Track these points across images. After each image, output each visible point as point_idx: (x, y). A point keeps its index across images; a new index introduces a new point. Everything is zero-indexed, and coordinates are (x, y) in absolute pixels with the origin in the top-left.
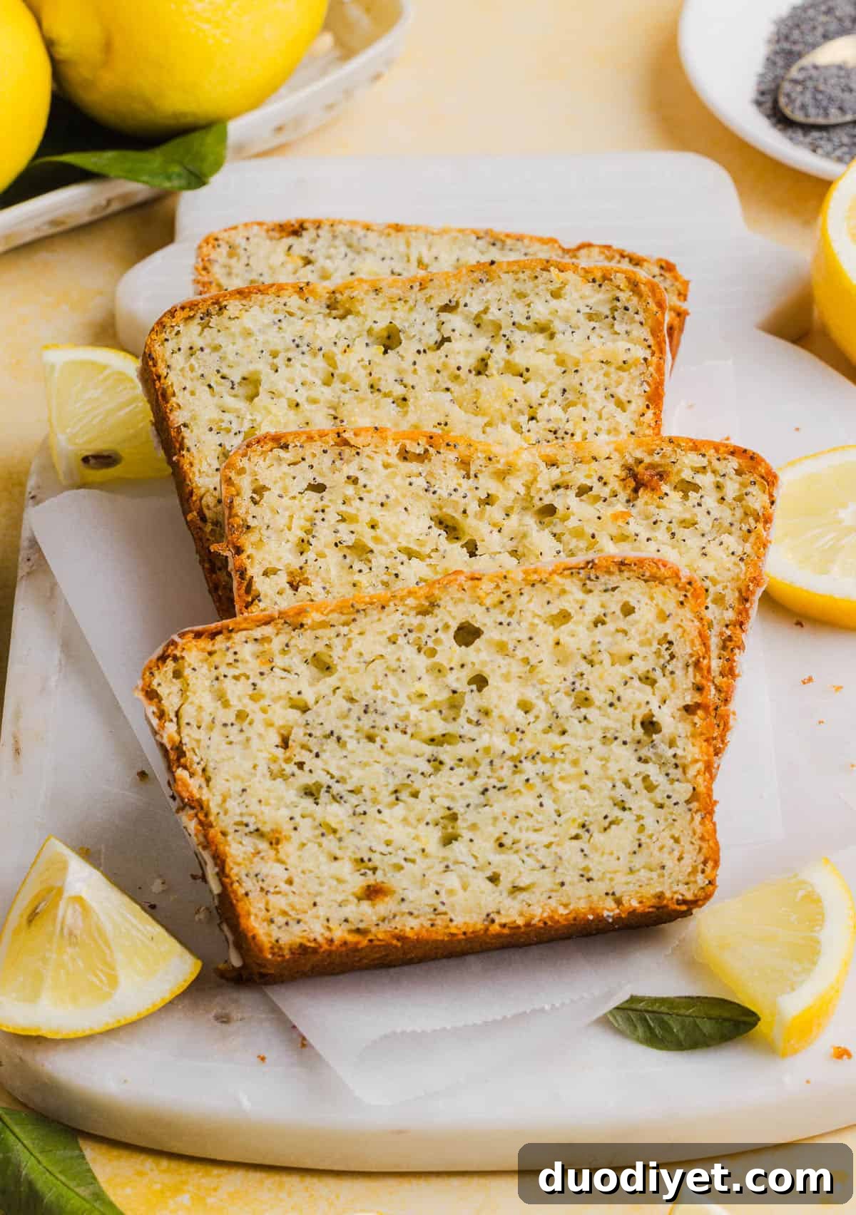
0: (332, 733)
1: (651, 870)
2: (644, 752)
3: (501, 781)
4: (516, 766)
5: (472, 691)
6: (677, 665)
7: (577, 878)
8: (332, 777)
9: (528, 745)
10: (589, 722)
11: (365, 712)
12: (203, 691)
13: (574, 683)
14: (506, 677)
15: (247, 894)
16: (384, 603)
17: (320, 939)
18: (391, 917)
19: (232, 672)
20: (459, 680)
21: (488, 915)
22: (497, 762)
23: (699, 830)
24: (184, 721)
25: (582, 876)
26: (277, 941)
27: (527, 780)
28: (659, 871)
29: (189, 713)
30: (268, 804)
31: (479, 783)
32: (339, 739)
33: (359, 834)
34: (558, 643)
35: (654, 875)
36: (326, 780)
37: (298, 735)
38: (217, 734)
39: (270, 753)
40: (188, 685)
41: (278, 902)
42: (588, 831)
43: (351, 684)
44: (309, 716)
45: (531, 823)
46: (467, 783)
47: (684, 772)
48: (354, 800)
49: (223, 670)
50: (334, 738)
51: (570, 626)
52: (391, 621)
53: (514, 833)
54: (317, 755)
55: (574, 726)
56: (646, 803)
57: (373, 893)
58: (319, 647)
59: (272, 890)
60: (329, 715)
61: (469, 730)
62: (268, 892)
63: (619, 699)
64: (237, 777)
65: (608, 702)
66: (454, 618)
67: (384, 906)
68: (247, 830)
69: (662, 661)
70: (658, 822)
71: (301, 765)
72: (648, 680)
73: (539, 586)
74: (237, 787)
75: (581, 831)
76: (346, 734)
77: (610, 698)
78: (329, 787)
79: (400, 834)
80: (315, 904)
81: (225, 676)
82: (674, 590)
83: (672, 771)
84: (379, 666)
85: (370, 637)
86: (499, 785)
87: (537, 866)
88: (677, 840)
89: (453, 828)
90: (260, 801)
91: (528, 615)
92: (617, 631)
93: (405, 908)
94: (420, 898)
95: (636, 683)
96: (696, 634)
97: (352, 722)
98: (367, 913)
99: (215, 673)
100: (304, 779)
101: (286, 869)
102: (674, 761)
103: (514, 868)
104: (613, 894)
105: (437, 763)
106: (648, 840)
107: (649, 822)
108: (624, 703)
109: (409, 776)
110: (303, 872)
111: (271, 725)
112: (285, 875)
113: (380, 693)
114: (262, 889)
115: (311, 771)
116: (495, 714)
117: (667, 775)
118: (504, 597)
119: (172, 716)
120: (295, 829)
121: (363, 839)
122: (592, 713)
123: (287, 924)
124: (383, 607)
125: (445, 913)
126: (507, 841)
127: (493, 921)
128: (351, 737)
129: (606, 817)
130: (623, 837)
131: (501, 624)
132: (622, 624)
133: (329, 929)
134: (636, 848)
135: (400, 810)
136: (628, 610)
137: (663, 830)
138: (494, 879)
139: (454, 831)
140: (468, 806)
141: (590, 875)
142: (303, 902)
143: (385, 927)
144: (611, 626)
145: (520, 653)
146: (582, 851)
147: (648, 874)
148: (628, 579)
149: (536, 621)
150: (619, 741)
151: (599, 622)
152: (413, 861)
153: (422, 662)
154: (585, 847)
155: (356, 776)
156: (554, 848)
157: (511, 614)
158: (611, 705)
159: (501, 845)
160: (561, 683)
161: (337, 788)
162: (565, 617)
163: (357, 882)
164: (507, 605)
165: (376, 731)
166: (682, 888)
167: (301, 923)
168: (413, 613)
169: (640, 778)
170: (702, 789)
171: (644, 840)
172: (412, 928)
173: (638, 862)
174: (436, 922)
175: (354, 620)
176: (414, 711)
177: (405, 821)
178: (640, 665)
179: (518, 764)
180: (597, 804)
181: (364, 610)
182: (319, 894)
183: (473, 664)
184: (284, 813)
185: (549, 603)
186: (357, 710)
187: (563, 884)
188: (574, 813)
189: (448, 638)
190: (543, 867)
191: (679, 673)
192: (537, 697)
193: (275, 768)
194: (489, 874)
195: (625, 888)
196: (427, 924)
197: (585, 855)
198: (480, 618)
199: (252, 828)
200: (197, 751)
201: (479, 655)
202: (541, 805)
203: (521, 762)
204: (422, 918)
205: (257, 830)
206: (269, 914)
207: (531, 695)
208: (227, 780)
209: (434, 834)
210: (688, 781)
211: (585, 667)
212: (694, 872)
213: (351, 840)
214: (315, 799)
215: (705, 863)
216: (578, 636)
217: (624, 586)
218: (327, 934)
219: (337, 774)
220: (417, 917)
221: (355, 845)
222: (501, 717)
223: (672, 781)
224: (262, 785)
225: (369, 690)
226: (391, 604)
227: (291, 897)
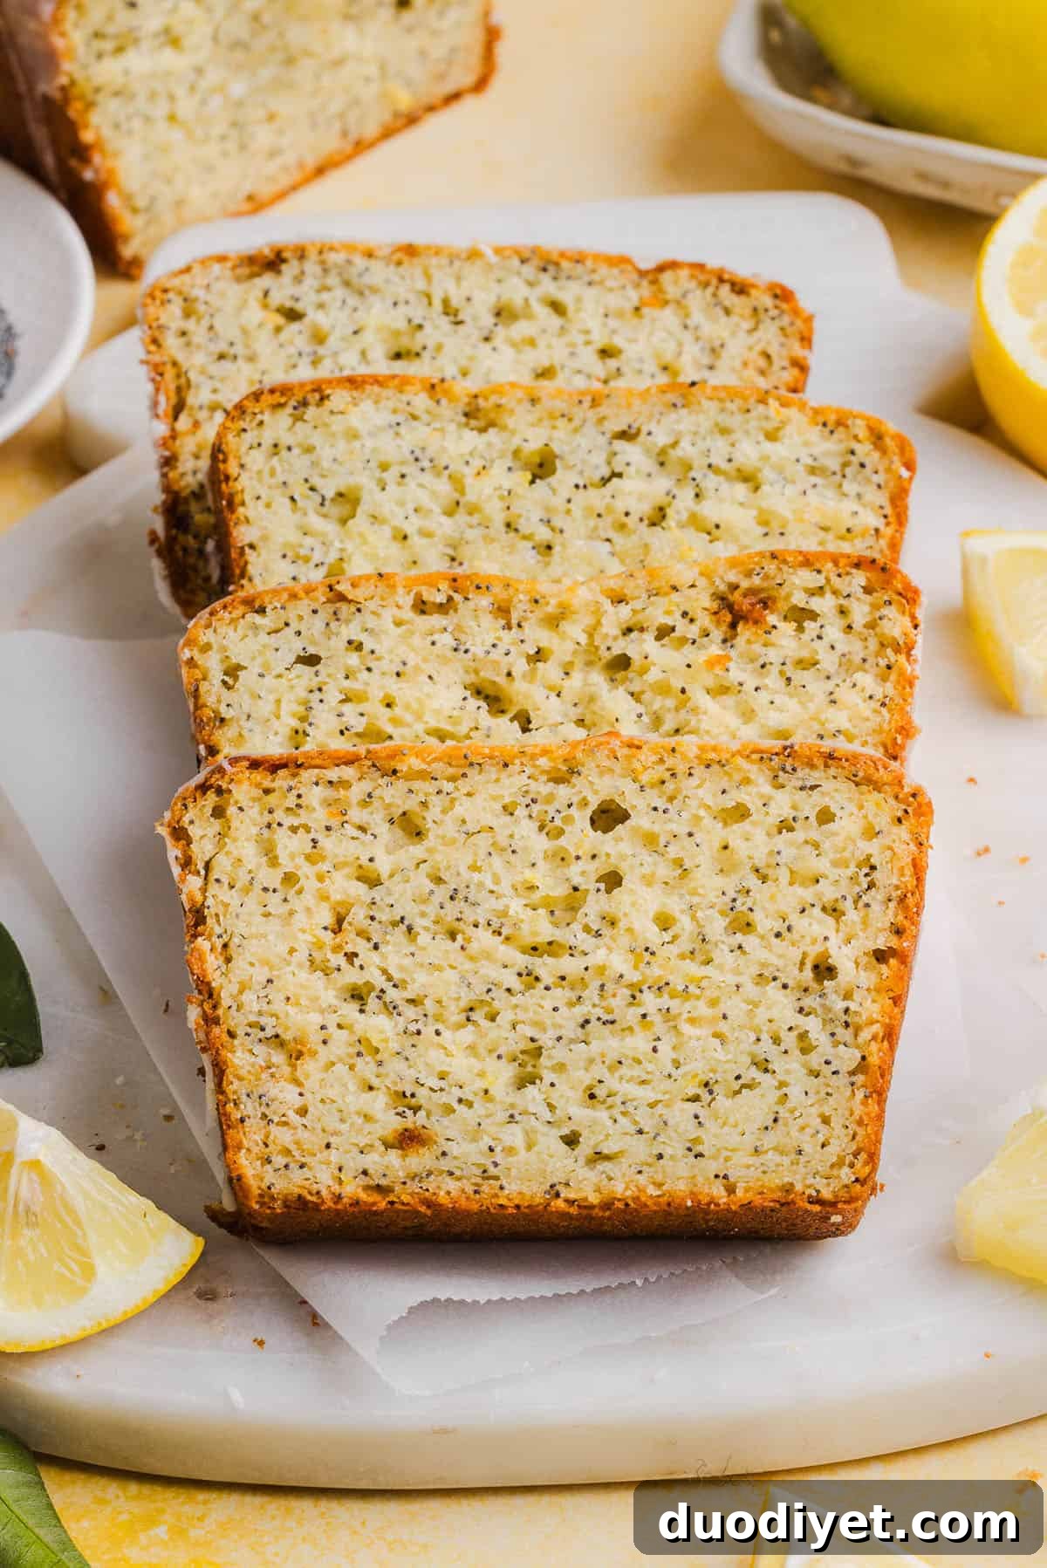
0: (402, 918)
1: (782, 1153)
2: (809, 1002)
3: (609, 1011)
4: (634, 997)
5: (598, 890)
6: (875, 897)
7: (681, 1151)
8: (390, 979)
9: (656, 971)
10: (744, 953)
11: (452, 898)
12: (247, 840)
13: (734, 900)
14: (648, 881)
15: (242, 1120)
16: (507, 759)
17: (324, 1193)
18: (424, 1175)
19: (289, 821)
20: (583, 873)
21: (552, 1186)
22: (610, 987)
23: (859, 1110)
24: (214, 875)
25: (690, 1149)
26: (269, 1188)
27: (644, 1016)
28: (793, 1156)
29: (222, 867)
30: (298, 1004)
31: (580, 1011)
32: (410, 929)
33: (407, 1059)
34: (726, 848)
35: (786, 1161)
36: (379, 981)
37: (358, 916)
38: (252, 903)
39: (314, 936)
40: (229, 828)
41: (282, 1136)
42: (711, 1092)
43: (440, 859)
44: (377, 893)
45: (637, 1072)
46: (563, 1010)
47: (856, 1036)
48: (410, 1012)
49: (279, 815)
50: (403, 927)
51: (746, 825)
52: (511, 785)
53: (612, 1083)
54: (376, 947)
55: (723, 956)
56: (795, 1066)
57: (408, 1140)
58: (411, 804)
59: (276, 1119)
60: (402, 896)
61: (583, 941)
62: (271, 1121)
63: (789, 929)
64: (266, 963)
65: (776, 930)
66: (596, 792)
67: (420, 1160)
68: (262, 1035)
69: (857, 889)
70: (806, 1093)
71: (351, 957)
72: (834, 911)
73: (715, 767)
74: (260, 975)
75: (703, 1092)
76: (419, 923)
77: (779, 926)
78: (382, 991)
79: (461, 1066)
80: (328, 1146)
81: (280, 825)
82: (892, 801)
83: (840, 1031)
84: (483, 841)
85: (478, 799)
86: (605, 1017)
87: (632, 1129)
88: (826, 1121)
89: (534, 1066)
90: (288, 999)
91: (693, 803)
92: (806, 842)
93: (445, 1164)
94: (466, 1152)
95: (817, 911)
96: (909, 860)
97: (432, 909)
98: (394, 1165)
99: (267, 818)
100: (351, 976)
101: (301, 1094)
102: (845, 1018)
103: (599, 1127)
104: (725, 1177)
105: (530, 978)
106: (787, 1115)
107: (795, 1092)
108: (795, 935)
109: (489, 990)
110: (322, 1101)
111: (327, 898)
112: (298, 1102)
113: (476, 877)
114: (264, 1116)
115: (362, 967)
116: (622, 925)
117: (833, 1035)
118: (667, 775)
119: (201, 867)
120: (325, 1042)
121: (410, 1067)
122: (750, 942)
123: (286, 1166)
124: (506, 765)
125: (497, 1178)
126: (600, 1092)
127: (558, 1195)
128: (426, 929)
129: (738, 1077)
130: (756, 1105)
131: (655, 809)
132: (814, 834)
133: (340, 1182)
134: (770, 1123)
135: (467, 1035)
136: (825, 817)
137: (811, 1106)
138: (571, 1140)
139: (536, 1070)
140: (559, 1039)
141: (699, 1148)
142: (312, 1140)
143: (414, 1187)
144: (799, 835)
145: (673, 851)
146: (696, 1117)
147: (778, 1159)
148: (835, 777)
149: (702, 813)
150: (778, 983)
151: (785, 826)
152: (470, 1105)
153: (541, 843)
154: (701, 1113)
155: (420, 982)
156: (660, 1109)
157: (671, 799)
158: (778, 935)
159: (592, 1096)
160: (718, 897)
161: (392, 994)
162: (740, 813)
163: (391, 1123)
164: (670, 786)
165: (461, 925)
166: (820, 1183)
167: (305, 1169)
168: (544, 778)
169: (795, 1033)
170: (874, 1060)
171: (783, 1114)
172: (448, 1193)
173: (770, 1140)
174: (482, 1189)
175: (465, 775)
176: (516, 907)
177: (472, 1049)
178: (828, 892)
179: (638, 994)
180: (730, 1060)
181: (480, 765)
182: (335, 1133)
183: (608, 855)
184: (316, 1019)
185: (724, 792)
186: (442, 893)
187: (660, 1156)
188: (697, 1067)
189: (582, 818)
190: (640, 1132)
191: (876, 907)
192: (682, 911)
193: (318, 956)
194: (565, 1131)
195: (744, 1172)
196: (470, 1189)
197: (699, 1123)
198: (630, 798)
199: (269, 1032)
200: (221, 918)
201: (617, 846)
202: (655, 1050)
203: (641, 991)
204: (465, 1181)
205: (277, 1036)
206: (267, 1150)
207: (675, 905)
208: (252, 964)
209: (507, 1072)
210: (857, 1047)
211: (753, 882)
212: (839, 1164)
213: (395, 1066)
214: (362, 1005)
215: (856, 1155)
216: (752, 842)
217: (828, 785)
218: (336, 1189)
219: (396, 975)
220: (459, 1179)
221: (399, 1073)
222: (630, 930)
223: (836, 1044)
224: (297, 978)
225: (463, 870)
226: (517, 761)
227: (300, 1132)
